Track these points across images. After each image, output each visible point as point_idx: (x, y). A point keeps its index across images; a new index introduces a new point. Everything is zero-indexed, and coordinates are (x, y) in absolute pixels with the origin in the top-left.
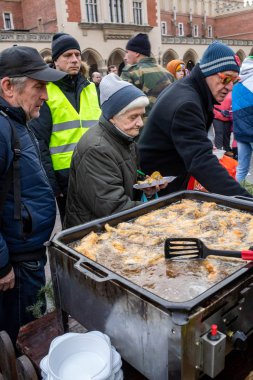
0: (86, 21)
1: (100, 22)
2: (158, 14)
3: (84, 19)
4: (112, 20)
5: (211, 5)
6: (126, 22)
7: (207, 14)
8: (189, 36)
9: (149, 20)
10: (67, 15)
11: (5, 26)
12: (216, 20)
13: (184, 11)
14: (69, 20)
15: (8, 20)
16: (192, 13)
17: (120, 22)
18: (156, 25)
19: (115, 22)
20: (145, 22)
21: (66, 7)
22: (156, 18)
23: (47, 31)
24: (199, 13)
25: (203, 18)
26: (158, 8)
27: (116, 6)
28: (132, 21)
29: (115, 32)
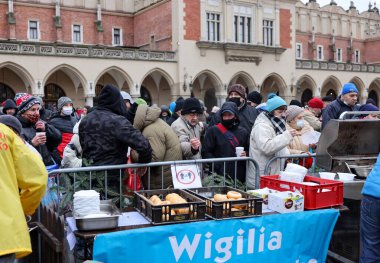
0: (206, 40)
1: (222, 41)
2: (293, 35)
3: (204, 37)
4: (236, 40)
5: (359, 26)
6: (254, 42)
7: (354, 36)
8: (331, 60)
9: (281, 40)
10: (184, 32)
11: (113, 42)
12: (365, 43)
13: (325, 32)
14: (186, 37)
15: (117, 36)
16: (335, 34)
17: (246, 42)
18: (290, 47)
19: (240, 42)
20: (277, 43)
21: (184, 23)
22: (290, 39)
23: (160, 49)
24: (345, 34)
25: (349, 41)
26: (293, 28)
27: (242, 24)
28: (261, 41)
29: (239, 54)
